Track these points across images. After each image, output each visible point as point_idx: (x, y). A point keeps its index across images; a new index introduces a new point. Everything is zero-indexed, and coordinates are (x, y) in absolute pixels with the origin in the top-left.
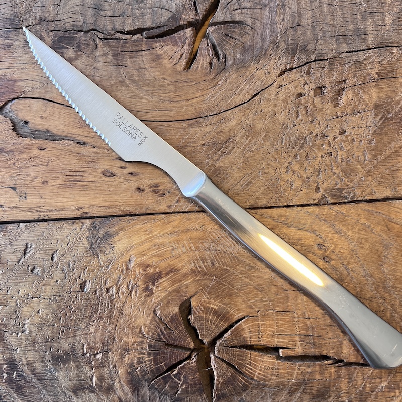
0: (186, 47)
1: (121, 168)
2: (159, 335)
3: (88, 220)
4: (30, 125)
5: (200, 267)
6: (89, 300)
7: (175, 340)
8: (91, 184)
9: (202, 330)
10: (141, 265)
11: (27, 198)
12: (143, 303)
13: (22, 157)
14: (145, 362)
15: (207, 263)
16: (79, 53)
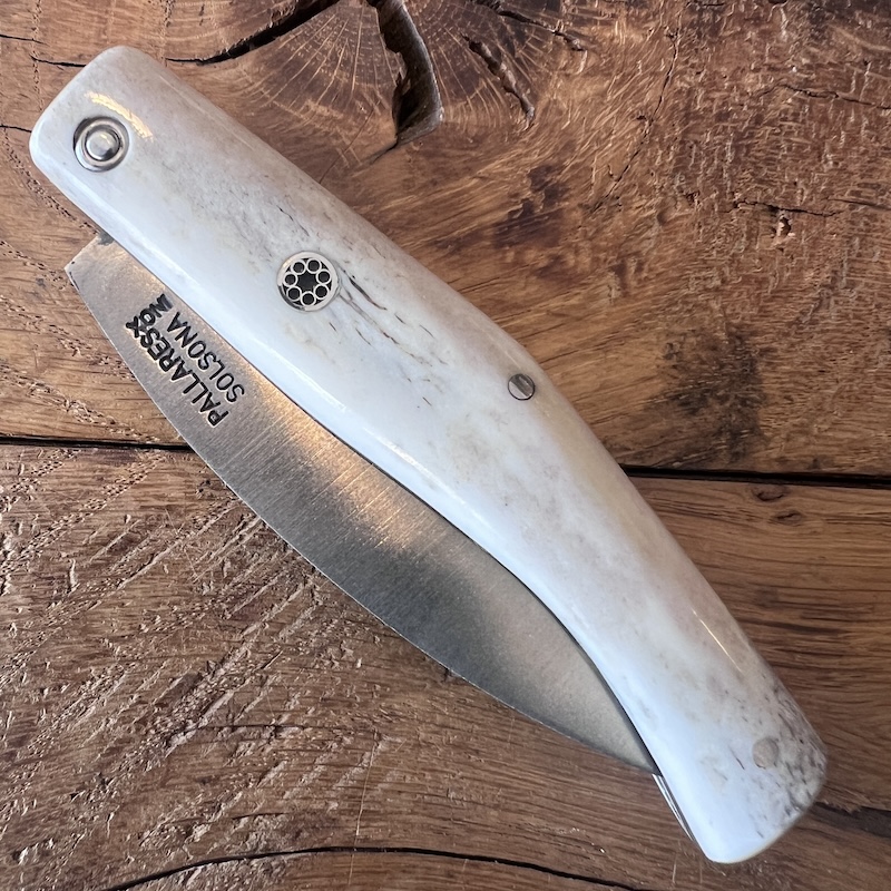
2: (521, 37)
3: (763, 468)
6: (761, 181)
7: (467, 15)
9: (366, 38)
10: (570, 280)
12: (569, 146)
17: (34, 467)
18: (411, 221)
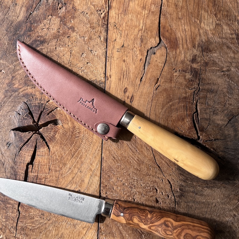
1: (128, 97)
2: (47, 108)
3: (104, 80)
4: (153, 55)
5: (76, 131)
7: (43, 115)
8: (122, 82)
9: (47, 129)
11: (118, 52)
13: (138, 51)
14: (36, 101)
15: (78, 134)
16: (188, 81)
17: (104, 170)
18: (72, 123)
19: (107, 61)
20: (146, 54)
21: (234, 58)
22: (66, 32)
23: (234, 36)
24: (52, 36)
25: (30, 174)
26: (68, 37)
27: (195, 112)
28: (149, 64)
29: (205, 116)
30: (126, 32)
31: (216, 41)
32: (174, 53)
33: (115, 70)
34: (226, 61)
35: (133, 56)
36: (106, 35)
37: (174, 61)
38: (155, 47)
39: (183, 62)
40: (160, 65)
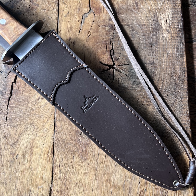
0: (107, 62)
1: (71, 42)
4: (86, 18)
8: (67, 34)
11: (65, 17)
13: (77, 16)
16: (107, 31)
19: (59, 22)
20: (82, 17)
21: (135, 17)
22: (34, 7)
23: (135, 4)
24: (25, 10)
25: (14, 88)
26: (35, 10)
27: (111, 50)
28: (84, 23)
29: (118, 51)
30: (70, 5)
31: (124, 8)
32: (99, 16)
33: (64, 27)
34: (130, 19)
35: (74, 19)
36: (58, 8)
37: (99, 21)
38: (87, 13)
39: (104, 21)
40: (90, 23)
